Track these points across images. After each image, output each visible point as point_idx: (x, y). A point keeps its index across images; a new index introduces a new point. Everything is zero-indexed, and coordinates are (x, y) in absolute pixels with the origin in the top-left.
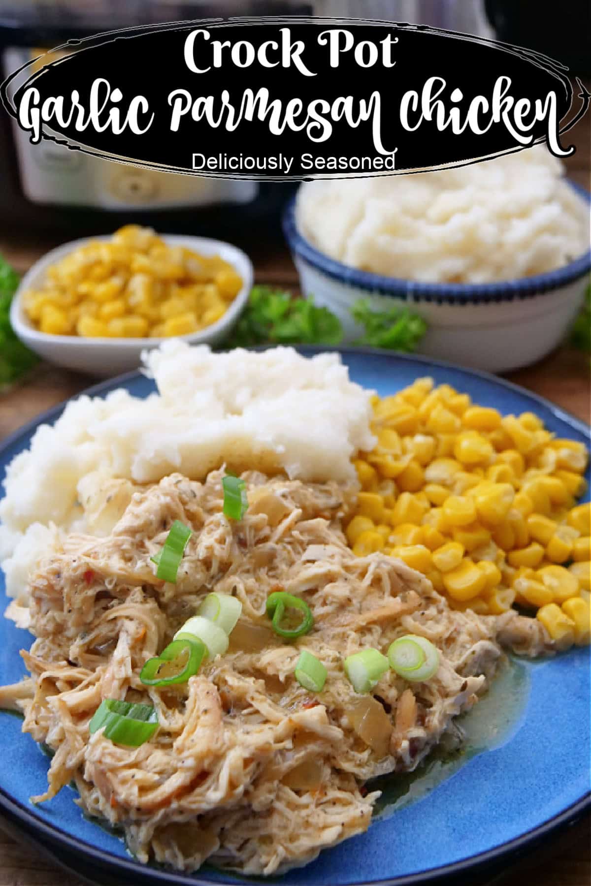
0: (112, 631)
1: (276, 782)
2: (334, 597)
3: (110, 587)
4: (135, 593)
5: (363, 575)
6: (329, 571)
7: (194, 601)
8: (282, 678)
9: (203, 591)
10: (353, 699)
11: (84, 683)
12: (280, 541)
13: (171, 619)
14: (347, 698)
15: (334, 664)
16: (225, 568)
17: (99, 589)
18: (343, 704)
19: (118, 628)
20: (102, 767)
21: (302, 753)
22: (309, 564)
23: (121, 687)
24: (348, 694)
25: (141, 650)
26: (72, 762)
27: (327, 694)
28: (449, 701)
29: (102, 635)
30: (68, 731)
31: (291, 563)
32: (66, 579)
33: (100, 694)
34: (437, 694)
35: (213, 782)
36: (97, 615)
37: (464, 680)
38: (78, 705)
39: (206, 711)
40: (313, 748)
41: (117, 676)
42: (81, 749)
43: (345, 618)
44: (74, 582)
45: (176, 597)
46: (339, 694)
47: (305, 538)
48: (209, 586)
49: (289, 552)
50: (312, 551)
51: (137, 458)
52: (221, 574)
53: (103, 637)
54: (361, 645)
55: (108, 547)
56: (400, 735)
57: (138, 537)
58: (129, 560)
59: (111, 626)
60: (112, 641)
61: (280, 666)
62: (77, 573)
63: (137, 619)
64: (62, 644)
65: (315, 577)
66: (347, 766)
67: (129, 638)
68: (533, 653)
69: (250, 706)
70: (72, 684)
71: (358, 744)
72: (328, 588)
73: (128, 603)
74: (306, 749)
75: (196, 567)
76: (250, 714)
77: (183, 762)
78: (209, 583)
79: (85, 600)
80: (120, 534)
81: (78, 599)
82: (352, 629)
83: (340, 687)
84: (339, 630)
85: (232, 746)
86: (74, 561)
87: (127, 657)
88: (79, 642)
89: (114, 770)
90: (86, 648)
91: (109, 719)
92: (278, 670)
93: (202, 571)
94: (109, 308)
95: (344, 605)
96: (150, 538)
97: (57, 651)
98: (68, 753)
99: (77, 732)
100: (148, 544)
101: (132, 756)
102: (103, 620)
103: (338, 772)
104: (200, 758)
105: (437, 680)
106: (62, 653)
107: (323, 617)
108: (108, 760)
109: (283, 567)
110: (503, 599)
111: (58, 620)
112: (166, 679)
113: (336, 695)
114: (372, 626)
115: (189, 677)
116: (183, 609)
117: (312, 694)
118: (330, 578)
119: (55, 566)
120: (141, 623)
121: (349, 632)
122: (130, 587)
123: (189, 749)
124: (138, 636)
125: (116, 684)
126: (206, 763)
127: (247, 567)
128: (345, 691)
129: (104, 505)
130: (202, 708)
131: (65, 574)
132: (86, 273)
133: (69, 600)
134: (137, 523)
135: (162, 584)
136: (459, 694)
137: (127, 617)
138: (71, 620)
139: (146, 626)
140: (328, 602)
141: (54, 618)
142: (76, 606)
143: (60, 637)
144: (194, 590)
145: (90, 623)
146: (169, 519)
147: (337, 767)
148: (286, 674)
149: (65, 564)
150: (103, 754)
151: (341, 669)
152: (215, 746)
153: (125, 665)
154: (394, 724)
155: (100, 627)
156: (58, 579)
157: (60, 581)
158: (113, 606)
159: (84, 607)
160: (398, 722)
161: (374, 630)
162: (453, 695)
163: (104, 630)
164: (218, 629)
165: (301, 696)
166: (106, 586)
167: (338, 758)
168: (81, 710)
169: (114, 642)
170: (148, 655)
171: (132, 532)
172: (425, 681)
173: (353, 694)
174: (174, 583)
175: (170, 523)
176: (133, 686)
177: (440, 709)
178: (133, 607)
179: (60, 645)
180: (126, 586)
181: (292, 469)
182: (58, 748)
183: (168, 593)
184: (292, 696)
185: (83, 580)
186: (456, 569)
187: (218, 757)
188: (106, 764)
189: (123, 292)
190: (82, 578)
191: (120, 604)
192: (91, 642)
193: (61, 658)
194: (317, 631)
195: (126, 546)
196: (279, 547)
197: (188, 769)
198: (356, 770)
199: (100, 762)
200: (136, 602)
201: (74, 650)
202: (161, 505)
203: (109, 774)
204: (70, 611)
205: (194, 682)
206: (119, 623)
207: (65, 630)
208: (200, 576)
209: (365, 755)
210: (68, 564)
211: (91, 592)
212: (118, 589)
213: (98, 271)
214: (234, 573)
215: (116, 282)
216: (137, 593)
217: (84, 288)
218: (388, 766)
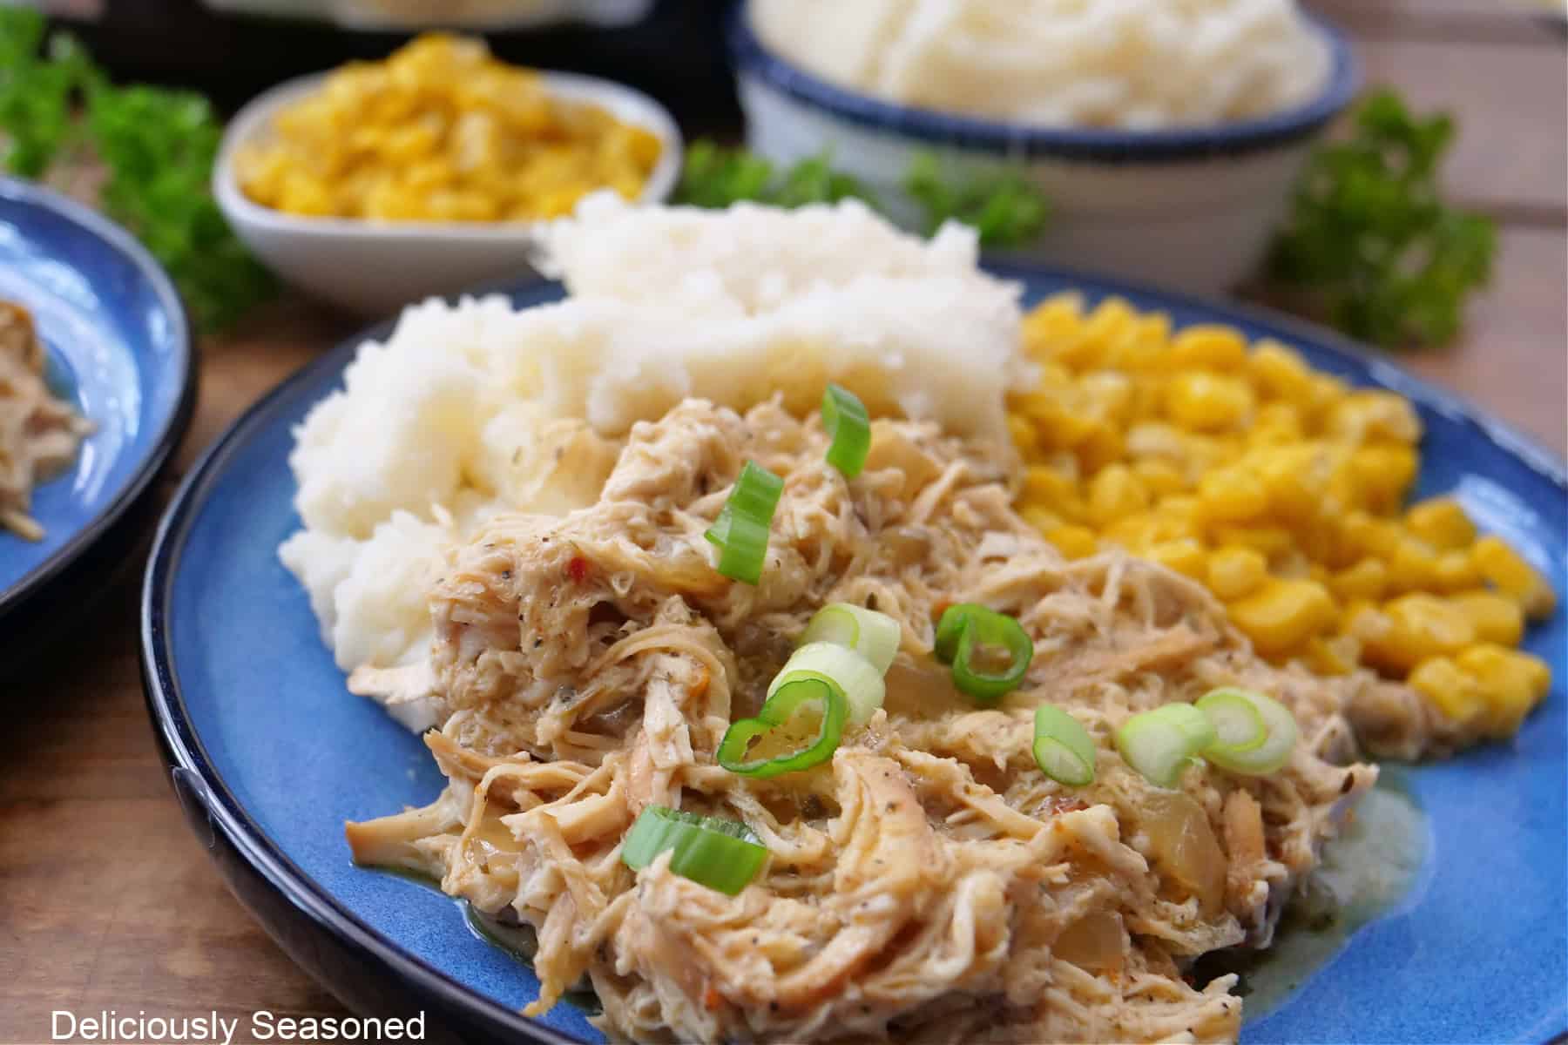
0: (629, 682)
1: (1046, 950)
2: (1062, 619)
3: (622, 592)
4: (672, 605)
5: (1096, 589)
6: (1043, 574)
7: (788, 625)
8: (1001, 763)
9: (804, 606)
10: (1152, 800)
11: (578, 789)
12: (930, 521)
13: (743, 661)
14: (1139, 798)
15: (1099, 736)
16: (841, 565)
17: (599, 597)
18: (1135, 808)
19: (643, 674)
20: (683, 926)
21: (1088, 894)
22: (994, 565)
23: (670, 786)
24: (1141, 790)
25: (701, 715)
26: (585, 937)
27: (1102, 789)
28: (1322, 812)
29: (609, 691)
30: (570, 874)
31: (960, 563)
32: (531, 577)
33: (626, 803)
34: (1298, 801)
35: (935, 941)
36: (594, 653)
37: (1344, 772)
38: (580, 827)
39: (892, 807)
40: (1101, 885)
41: (660, 764)
42: (601, 909)
43: (1090, 659)
44: (546, 583)
45: (752, 618)
46: (1123, 790)
47: (974, 519)
48: (815, 597)
49: (954, 542)
50: (994, 543)
51: (599, 384)
52: (832, 578)
53: (612, 694)
54: (1131, 708)
55: (603, 523)
56: (1246, 872)
57: (659, 503)
58: (646, 546)
59: (629, 672)
60: (631, 702)
61: (991, 741)
62: (554, 563)
63: (688, 653)
64: (512, 719)
65: (1014, 587)
66: (1162, 928)
67: (676, 689)
68: (1411, 749)
69: (962, 806)
70: (547, 793)
71: (1170, 889)
72: (1048, 604)
73: (660, 623)
74: (1092, 885)
75: (790, 556)
76: (963, 822)
77: (865, 905)
78: (816, 591)
79: (571, 619)
80: (624, 496)
81: (557, 619)
82: (1108, 680)
83: (1123, 778)
84: (1082, 682)
85: (965, 868)
86: (545, 540)
87: (678, 725)
88: (557, 708)
89: (707, 931)
90: (573, 721)
91: (674, 837)
92: (988, 748)
93: (801, 565)
94: (420, 174)
95: (1081, 636)
96: (682, 507)
97: (501, 735)
98: (574, 920)
99: (589, 878)
100: (679, 516)
101: (738, 907)
102: (611, 660)
103: (1141, 941)
104: (904, 894)
105: (1292, 773)
106: (512, 738)
107: (1046, 659)
108: (694, 911)
109: (949, 566)
110: (1343, 650)
111: (508, 669)
112: (781, 757)
113: (1117, 790)
114: (1144, 675)
115: (836, 749)
116: (771, 638)
117: (1068, 791)
118: (1042, 587)
119: (499, 554)
120: (697, 660)
121: (1103, 685)
122: (658, 598)
123: (873, 877)
124: (694, 685)
125: (660, 780)
126: (919, 902)
127: (883, 564)
128: (1135, 784)
129: (550, 465)
130: (881, 803)
131: (527, 567)
132: (368, 111)
133: (537, 621)
134: (655, 475)
135: (722, 590)
136: (1340, 798)
137: (665, 650)
138: (540, 661)
139: (708, 667)
140: (1047, 631)
141: (499, 666)
142: (553, 632)
143: (507, 706)
144: (786, 602)
145: (579, 670)
146: (714, 475)
147: (1140, 931)
148: (1006, 754)
149: (522, 549)
150: (681, 901)
151: (1112, 746)
152: (932, 870)
153: (674, 742)
154: (1227, 855)
155: (604, 675)
156: (508, 580)
157: (512, 583)
158: (626, 634)
159: (570, 633)
160: (1234, 848)
161: (1148, 683)
162: (1326, 802)
163: (613, 682)
164: (864, 666)
165: (1044, 796)
166: (613, 590)
167: (1142, 911)
168: (586, 837)
169: (635, 706)
170: (718, 723)
171: (647, 493)
172: (1268, 773)
173: (1149, 789)
174: (753, 583)
175: (714, 482)
176: (695, 784)
177: (1305, 826)
178: (673, 631)
179: (507, 723)
180: (649, 594)
181: (913, 402)
182: (543, 913)
183: (739, 605)
184: (1026, 798)
185: (566, 578)
186: (1251, 592)
187: (941, 891)
188: (692, 919)
189: (442, 146)
190: (566, 573)
191: (639, 629)
192: (586, 705)
193: (510, 749)
194: (1036, 685)
195: (639, 519)
196: (933, 530)
197: (880, 917)
198: (1176, 935)
199: (676, 915)
200: (679, 622)
201: (548, 724)
202: (701, 442)
203: (699, 940)
204: (538, 643)
205: (848, 756)
206: (646, 665)
207: (520, 689)
208: (797, 575)
209: (1190, 908)
210: (531, 547)
211: (585, 602)
212: (637, 599)
213: (391, 109)
214: (861, 572)
215: (425, 131)
216: (676, 606)
217: (367, 138)
218: (1230, 933)
